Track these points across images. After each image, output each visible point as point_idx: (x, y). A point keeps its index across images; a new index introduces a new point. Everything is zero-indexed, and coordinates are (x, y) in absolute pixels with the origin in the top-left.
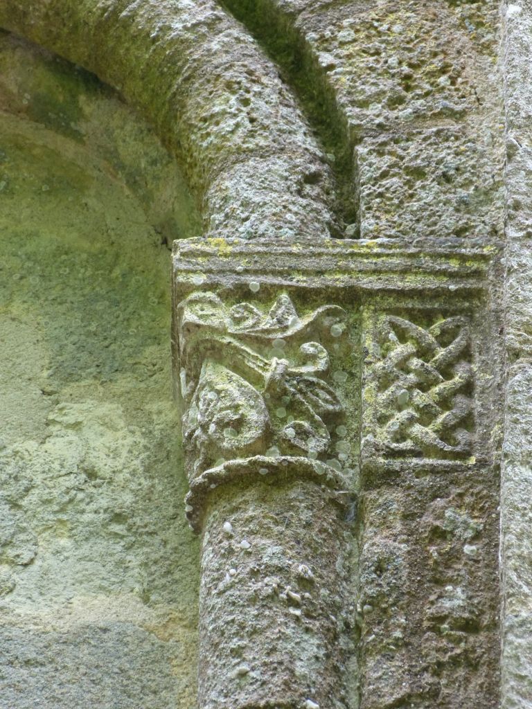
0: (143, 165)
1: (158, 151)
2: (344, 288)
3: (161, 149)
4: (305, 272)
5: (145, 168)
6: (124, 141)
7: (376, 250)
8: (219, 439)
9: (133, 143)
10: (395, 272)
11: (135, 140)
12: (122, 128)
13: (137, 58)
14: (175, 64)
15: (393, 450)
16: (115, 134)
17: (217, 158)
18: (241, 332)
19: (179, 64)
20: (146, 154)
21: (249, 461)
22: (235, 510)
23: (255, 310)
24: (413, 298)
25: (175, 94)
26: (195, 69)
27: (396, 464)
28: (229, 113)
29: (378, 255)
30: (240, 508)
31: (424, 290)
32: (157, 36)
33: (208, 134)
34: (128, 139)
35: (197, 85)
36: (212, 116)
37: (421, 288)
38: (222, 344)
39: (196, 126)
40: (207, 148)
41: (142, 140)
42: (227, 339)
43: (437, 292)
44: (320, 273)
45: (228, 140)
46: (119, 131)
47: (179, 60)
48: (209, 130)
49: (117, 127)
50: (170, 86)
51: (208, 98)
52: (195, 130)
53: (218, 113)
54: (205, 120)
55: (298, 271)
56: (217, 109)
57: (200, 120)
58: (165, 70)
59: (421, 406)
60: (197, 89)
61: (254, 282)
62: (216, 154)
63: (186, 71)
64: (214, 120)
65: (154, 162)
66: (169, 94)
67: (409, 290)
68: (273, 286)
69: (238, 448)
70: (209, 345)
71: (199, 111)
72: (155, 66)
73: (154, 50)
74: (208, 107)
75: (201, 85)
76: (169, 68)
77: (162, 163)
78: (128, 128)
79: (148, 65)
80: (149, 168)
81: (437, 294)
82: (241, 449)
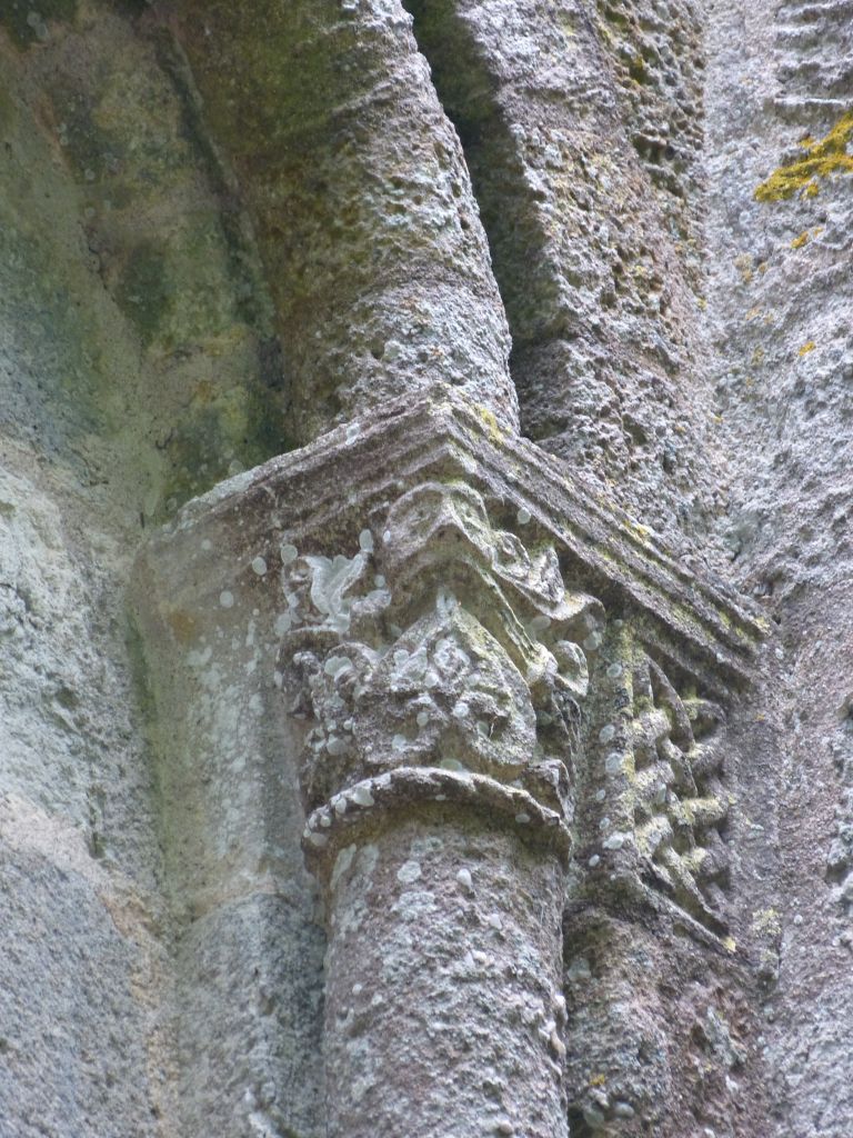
0: (133, 146)
1: (169, 140)
2: (612, 581)
3: (174, 139)
4: (575, 529)
5: (135, 152)
6: (123, 95)
7: (648, 545)
8: (471, 732)
9: (134, 105)
10: (664, 592)
11: (140, 103)
12: (129, 75)
13: (306, 23)
14: (365, 68)
15: (654, 873)
16: (115, 76)
17: (410, 255)
18: (509, 579)
19: (373, 72)
20: (149, 134)
21: (515, 795)
22: (478, 856)
23: (526, 554)
24: (674, 644)
25: (349, 114)
26: (395, 96)
27: (655, 898)
28: (438, 195)
29: (649, 554)
30: (485, 858)
31: (692, 640)
32: (353, 11)
33: (401, 210)
34: (129, 95)
35: (395, 122)
36: (413, 185)
37: (689, 636)
38: (482, 583)
39: (380, 185)
40: (393, 229)
41: (151, 110)
42: (490, 581)
43: (703, 653)
44: (589, 540)
45: (433, 237)
46: (122, 75)
47: (374, 67)
48: (402, 203)
49: (123, 70)
50: (344, 96)
51: (410, 153)
52: (377, 189)
53: (422, 185)
54: (398, 183)
55: (569, 522)
56: (423, 179)
57: (391, 180)
58: (347, 68)
59: (681, 822)
60: (395, 129)
61: (527, 509)
62: (409, 246)
63: (382, 90)
64: (415, 193)
65: (153, 151)
66: (339, 109)
67: (677, 631)
68: (544, 528)
69: (495, 762)
70: (465, 574)
71: (392, 164)
72: (330, 52)
73: (341, 30)
74: (408, 166)
75: (403, 125)
76: (354, 69)
77: (166, 161)
78: (136, 79)
79: (320, 43)
80: (142, 155)
81: (701, 656)
82: (500, 767)
